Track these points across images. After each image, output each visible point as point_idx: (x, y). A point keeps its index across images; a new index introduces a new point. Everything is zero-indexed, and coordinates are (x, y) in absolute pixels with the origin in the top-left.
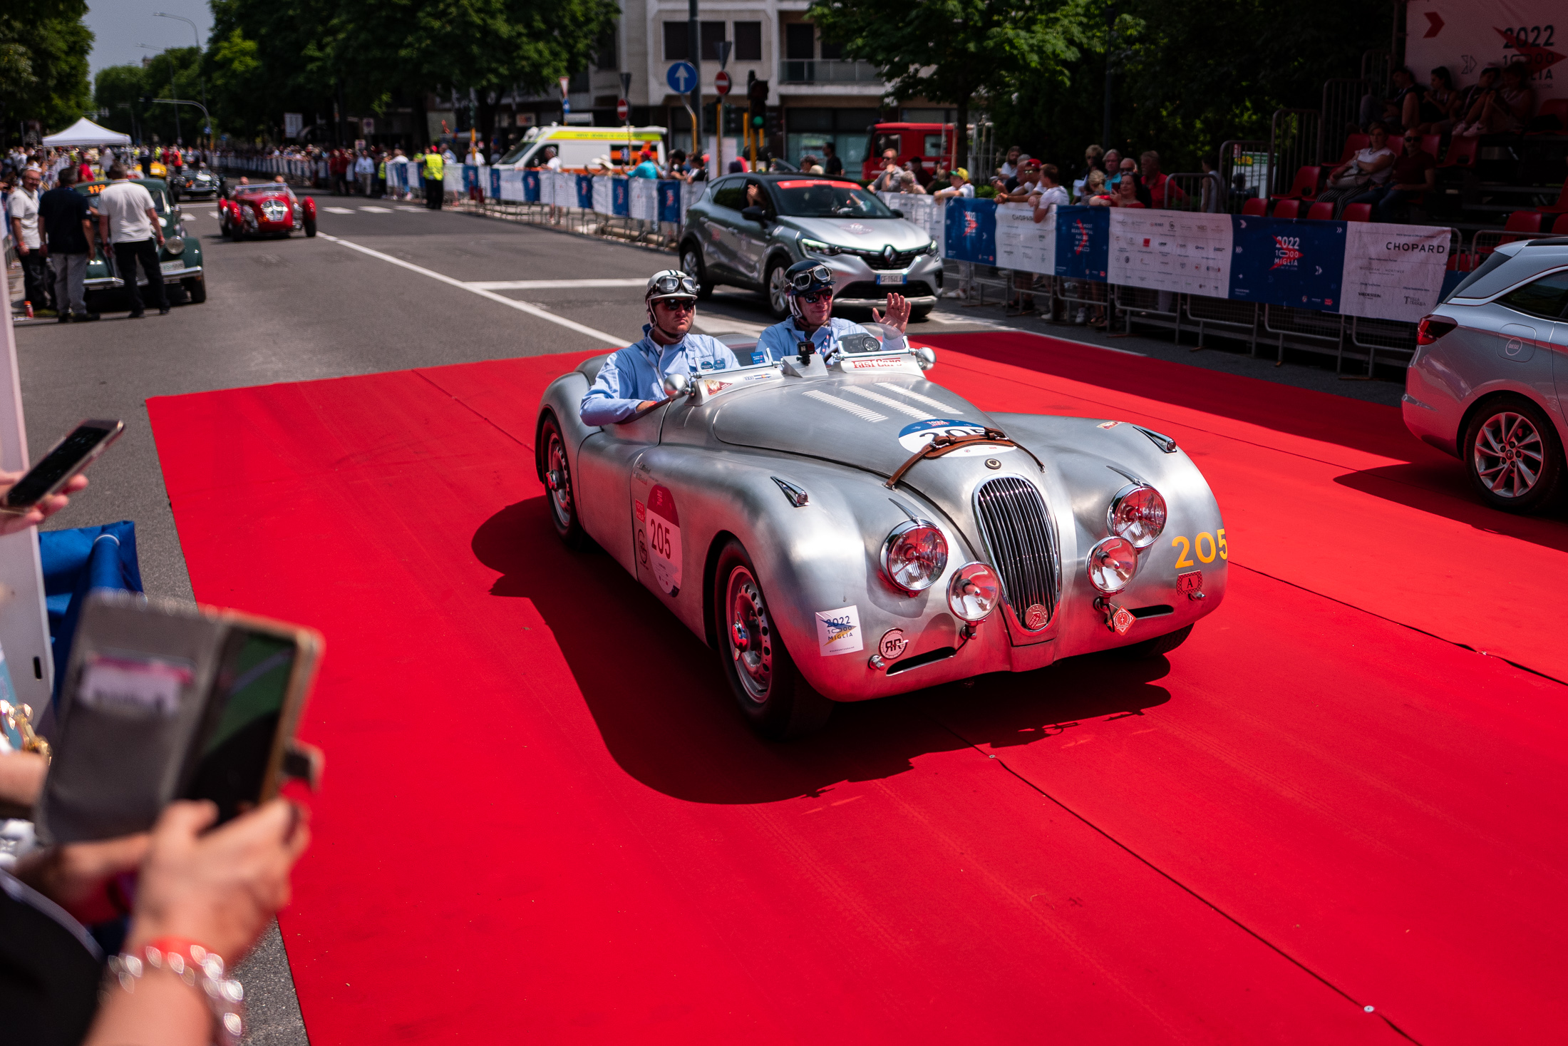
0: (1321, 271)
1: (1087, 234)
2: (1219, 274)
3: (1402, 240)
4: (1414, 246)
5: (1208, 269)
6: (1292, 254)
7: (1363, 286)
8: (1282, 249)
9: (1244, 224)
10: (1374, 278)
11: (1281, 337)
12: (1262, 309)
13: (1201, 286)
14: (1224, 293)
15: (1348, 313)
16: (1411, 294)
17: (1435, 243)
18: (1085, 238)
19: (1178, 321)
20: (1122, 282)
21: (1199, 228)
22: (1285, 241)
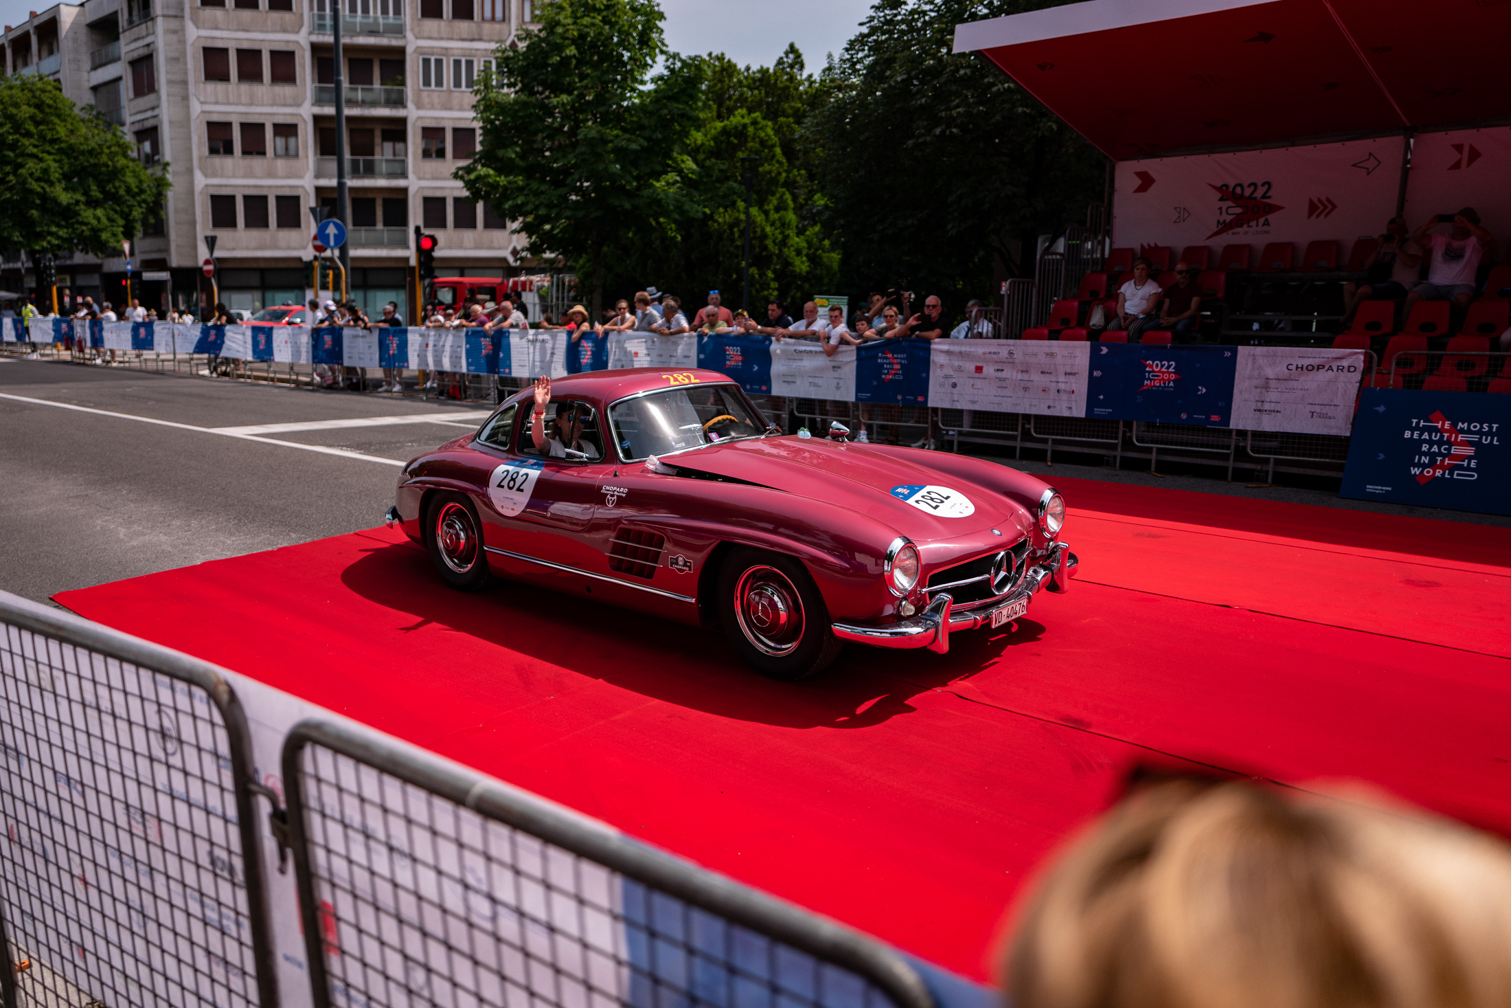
0: (1204, 390)
1: (899, 363)
2: (1073, 396)
3: (1306, 362)
4: (1319, 367)
5: (1058, 391)
6: (1166, 377)
7: (1259, 404)
8: (1153, 371)
9: (1105, 350)
10: (1273, 395)
11: (1154, 450)
12: (1128, 425)
13: (1049, 407)
14: (1080, 411)
15: (1241, 427)
16: (1317, 408)
17: (1345, 363)
18: (898, 367)
19: (1019, 439)
20: (947, 405)
21: (1047, 354)
22: (1157, 365)
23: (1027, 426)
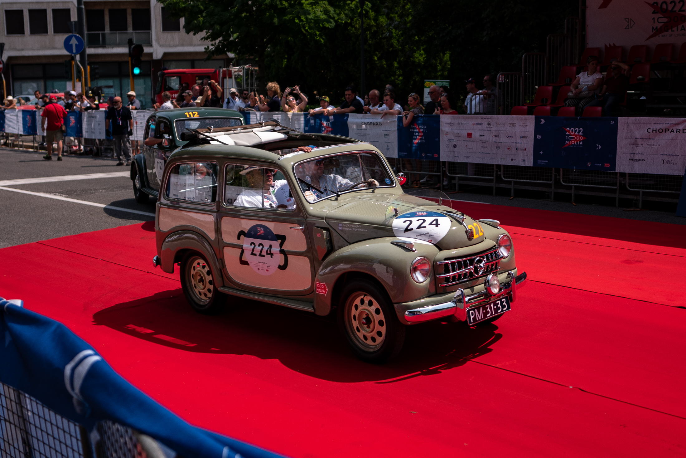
0: (600, 147)
1: (423, 132)
2: (525, 152)
3: (658, 127)
4: (666, 130)
5: (517, 149)
6: (578, 139)
7: (632, 155)
8: (570, 135)
9: (543, 121)
10: (640, 150)
11: (573, 187)
12: (557, 171)
13: (512, 160)
14: (529, 162)
15: (622, 171)
16: (666, 158)
17: (681, 127)
18: (421, 134)
19: (494, 181)
20: (451, 160)
21: (511, 124)
22: (572, 130)
23: (499, 173)
